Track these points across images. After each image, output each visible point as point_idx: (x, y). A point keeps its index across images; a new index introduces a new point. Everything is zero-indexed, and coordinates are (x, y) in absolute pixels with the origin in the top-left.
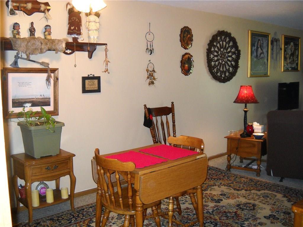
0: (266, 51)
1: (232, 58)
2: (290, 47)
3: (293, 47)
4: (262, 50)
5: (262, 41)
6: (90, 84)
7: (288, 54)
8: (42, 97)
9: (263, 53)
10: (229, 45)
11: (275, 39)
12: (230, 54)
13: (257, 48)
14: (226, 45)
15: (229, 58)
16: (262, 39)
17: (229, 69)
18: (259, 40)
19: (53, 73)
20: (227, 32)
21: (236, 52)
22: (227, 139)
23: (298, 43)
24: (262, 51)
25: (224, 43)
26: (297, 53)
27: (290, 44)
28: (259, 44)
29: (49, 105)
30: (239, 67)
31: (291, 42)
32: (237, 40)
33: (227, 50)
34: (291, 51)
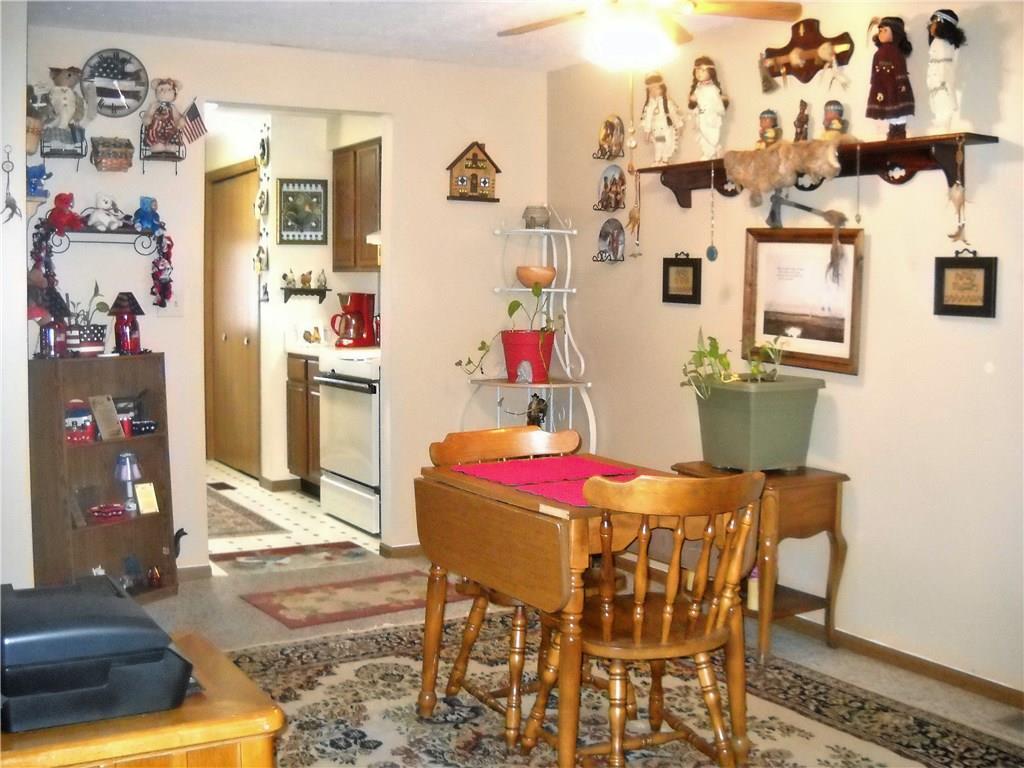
6: (961, 283)
8: (826, 314)
19: (852, 243)
29: (840, 340)
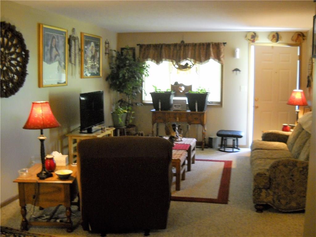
0: (63, 53)
1: (17, 61)
2: (90, 48)
3: (94, 48)
4: (57, 50)
5: (58, 39)
7: (88, 56)
9: (58, 55)
10: (12, 43)
11: (74, 37)
12: (14, 56)
13: (51, 48)
14: (8, 43)
15: (13, 62)
16: (58, 36)
17: (14, 76)
18: (54, 37)
20: (9, 24)
21: (23, 53)
22: (17, 184)
23: (99, 43)
24: (57, 53)
25: (6, 40)
26: (98, 56)
27: (90, 45)
28: (54, 42)
30: (28, 74)
31: (92, 41)
32: (24, 37)
33: (9, 49)
34: (92, 53)
